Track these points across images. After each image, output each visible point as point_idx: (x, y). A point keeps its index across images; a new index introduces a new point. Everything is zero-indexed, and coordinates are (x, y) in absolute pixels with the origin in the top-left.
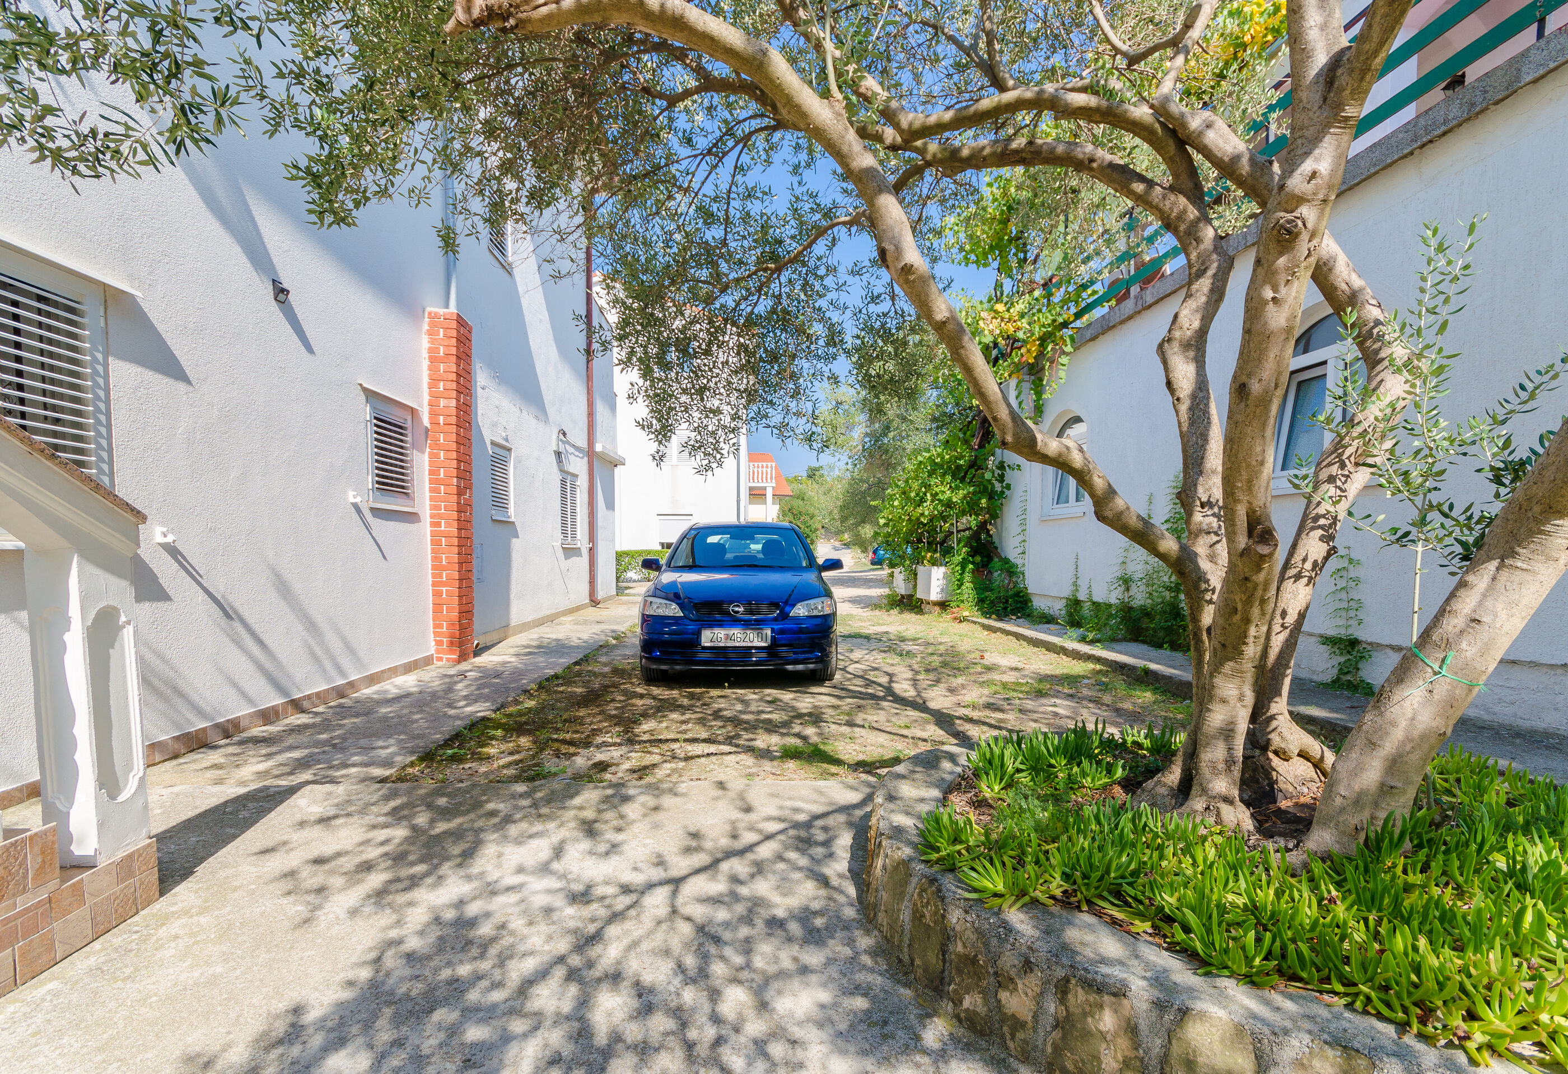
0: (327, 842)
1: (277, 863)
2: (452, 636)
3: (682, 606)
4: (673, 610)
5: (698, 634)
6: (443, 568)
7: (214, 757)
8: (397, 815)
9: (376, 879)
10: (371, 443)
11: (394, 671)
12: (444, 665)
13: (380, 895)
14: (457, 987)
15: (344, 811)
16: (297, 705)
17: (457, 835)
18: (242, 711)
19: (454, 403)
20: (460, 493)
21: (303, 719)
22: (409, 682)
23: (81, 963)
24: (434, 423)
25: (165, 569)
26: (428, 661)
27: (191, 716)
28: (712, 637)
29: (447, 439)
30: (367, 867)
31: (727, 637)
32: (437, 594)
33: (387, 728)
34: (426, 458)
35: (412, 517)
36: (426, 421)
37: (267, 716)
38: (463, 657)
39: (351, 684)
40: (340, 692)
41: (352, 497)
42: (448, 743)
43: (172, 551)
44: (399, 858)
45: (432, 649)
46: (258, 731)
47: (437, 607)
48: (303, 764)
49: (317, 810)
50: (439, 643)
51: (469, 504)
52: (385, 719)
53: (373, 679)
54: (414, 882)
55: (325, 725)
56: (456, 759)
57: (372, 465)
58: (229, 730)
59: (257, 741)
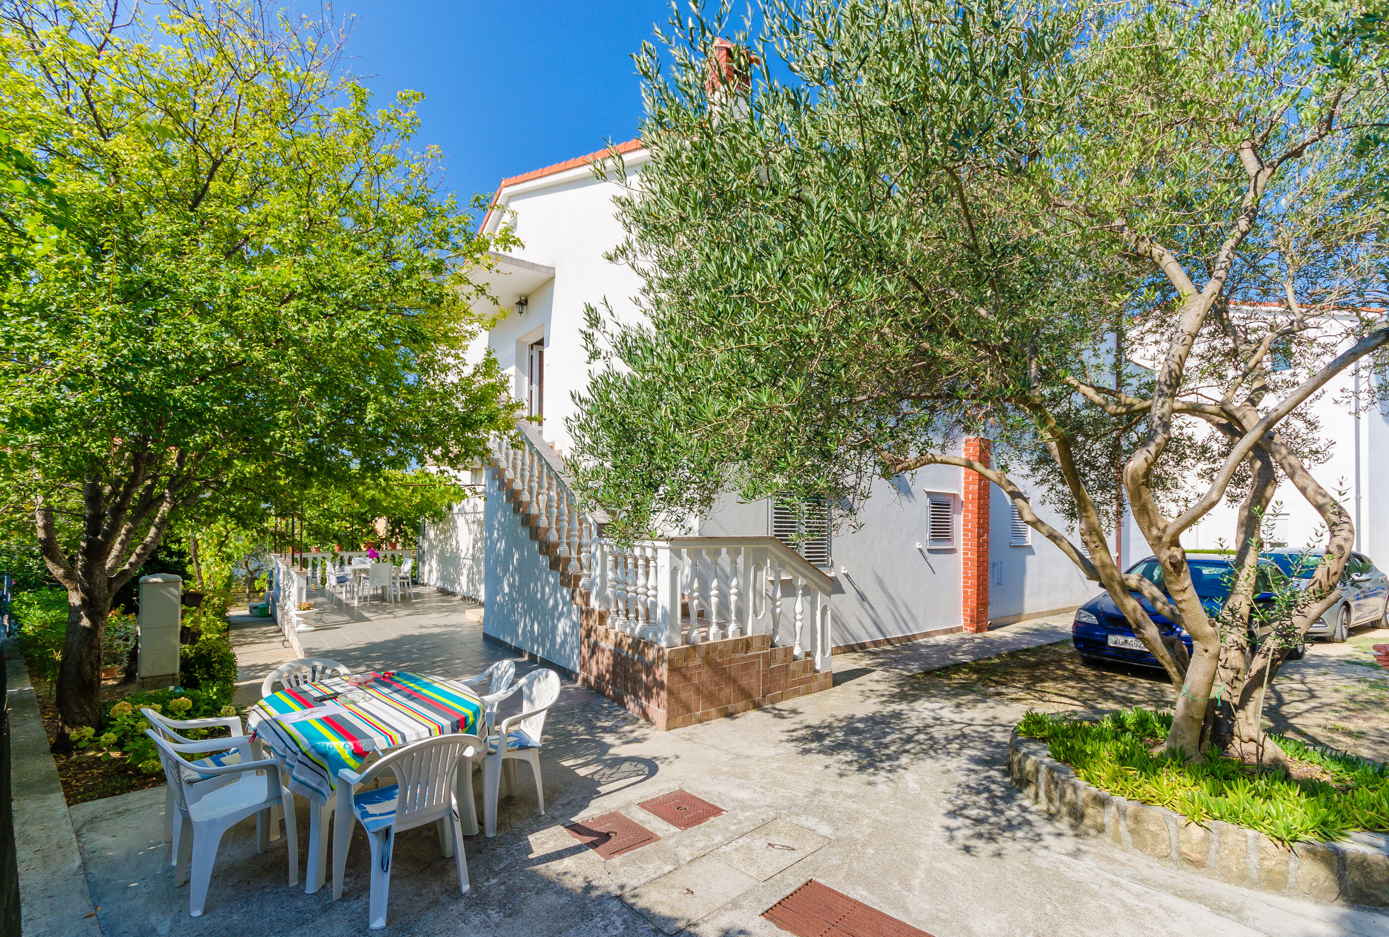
0: (875, 686)
1: (861, 688)
2: (972, 617)
3: (1098, 618)
4: (1093, 620)
5: (1106, 637)
6: (969, 578)
7: (855, 655)
8: (899, 685)
9: (884, 699)
10: (929, 516)
11: (938, 632)
12: (968, 632)
13: (883, 702)
14: (890, 723)
15: (884, 680)
16: (889, 641)
17: (914, 695)
18: (866, 640)
19: (977, 487)
20: (979, 536)
21: (889, 648)
22: (942, 639)
23: (816, 695)
24: (966, 497)
25: (844, 583)
26: (959, 629)
27: (849, 638)
28: (1115, 640)
29: (973, 507)
30: (883, 695)
31: (1126, 641)
32: (965, 592)
33: (919, 657)
34: (962, 518)
35: (952, 551)
36: (962, 498)
37: (876, 643)
38: (979, 630)
39: (914, 636)
40: (908, 638)
41: (918, 545)
42: (939, 670)
43: (847, 576)
44: (893, 696)
45: (962, 623)
46: (872, 649)
47: (966, 599)
48: (881, 664)
49: (877, 678)
50: (966, 620)
51: (986, 542)
52: (921, 654)
53: (926, 635)
54: (893, 702)
55: (896, 652)
56: (939, 676)
57: (929, 527)
58: (862, 646)
59: (870, 653)
